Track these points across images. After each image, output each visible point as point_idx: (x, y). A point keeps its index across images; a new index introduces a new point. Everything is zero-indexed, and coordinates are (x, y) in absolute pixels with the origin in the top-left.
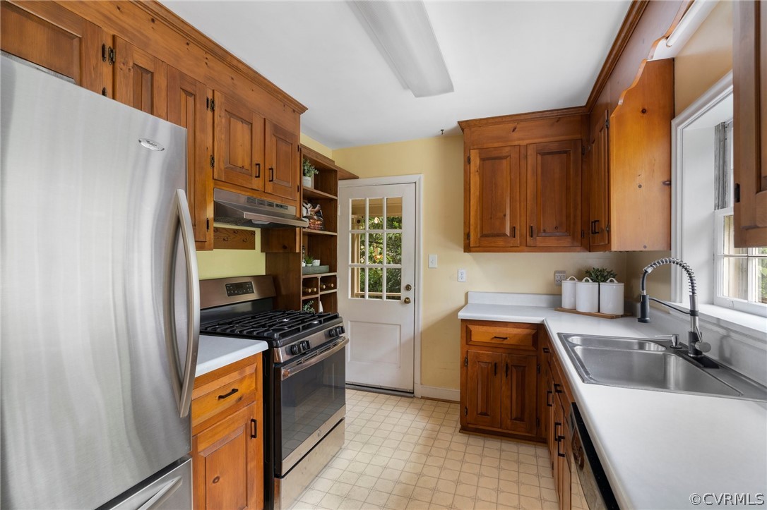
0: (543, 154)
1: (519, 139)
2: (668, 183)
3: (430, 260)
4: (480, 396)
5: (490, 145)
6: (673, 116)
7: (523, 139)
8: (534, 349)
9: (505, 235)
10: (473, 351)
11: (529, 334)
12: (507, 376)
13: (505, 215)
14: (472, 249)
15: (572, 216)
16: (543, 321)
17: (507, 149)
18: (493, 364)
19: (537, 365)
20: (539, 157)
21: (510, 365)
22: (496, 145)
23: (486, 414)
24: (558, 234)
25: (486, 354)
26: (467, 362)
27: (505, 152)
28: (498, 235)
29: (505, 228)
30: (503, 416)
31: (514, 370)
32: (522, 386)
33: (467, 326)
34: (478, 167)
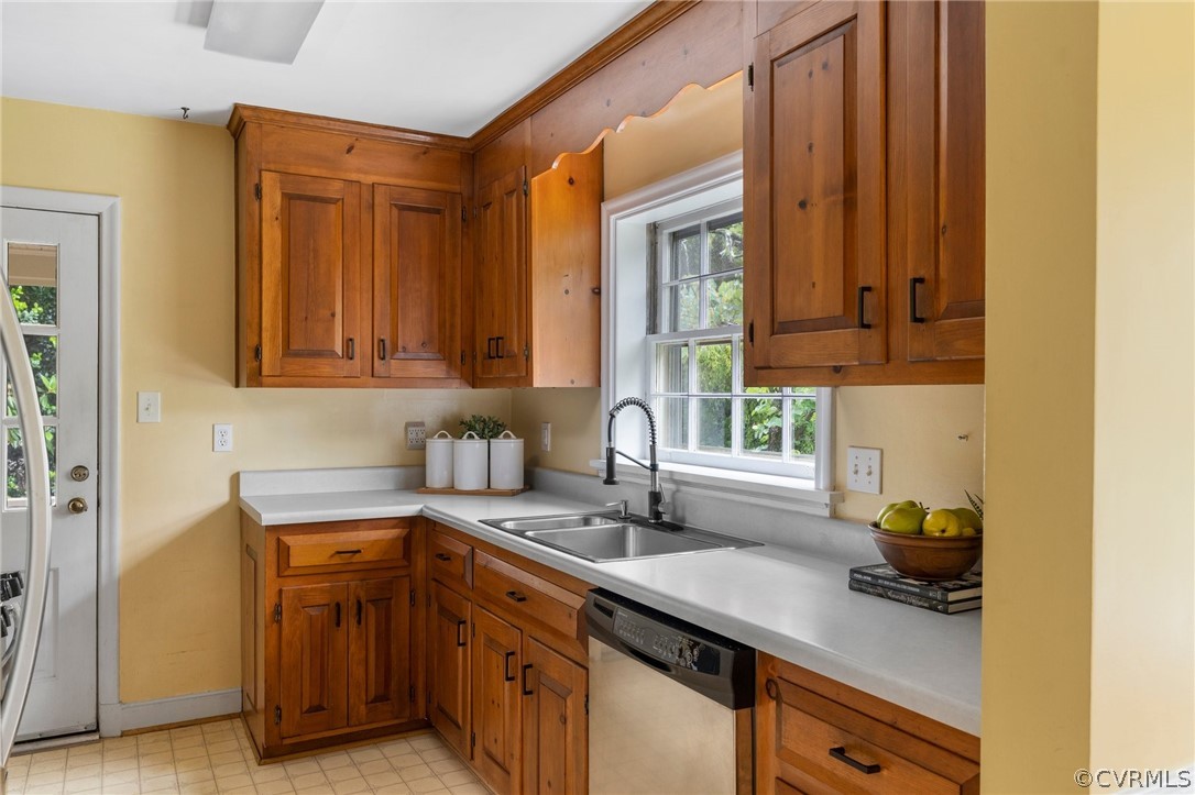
0: (402, 208)
1: (359, 171)
2: (597, 292)
3: (142, 405)
4: (306, 676)
5: (303, 170)
6: (601, 198)
7: (366, 173)
8: (406, 563)
9: (333, 354)
10: (291, 586)
11: (398, 538)
12: (359, 622)
13: (333, 315)
14: (265, 380)
15: (447, 325)
16: (422, 510)
17: (338, 185)
18: (333, 605)
19: (411, 592)
20: (395, 212)
21: (363, 601)
22: (315, 172)
23: (319, 708)
24: (425, 355)
25: (318, 590)
26: (281, 613)
27: (334, 190)
28: (318, 354)
29: (333, 342)
30: (351, 701)
31: (372, 609)
32: (385, 636)
33: (278, 539)
34: (279, 208)
